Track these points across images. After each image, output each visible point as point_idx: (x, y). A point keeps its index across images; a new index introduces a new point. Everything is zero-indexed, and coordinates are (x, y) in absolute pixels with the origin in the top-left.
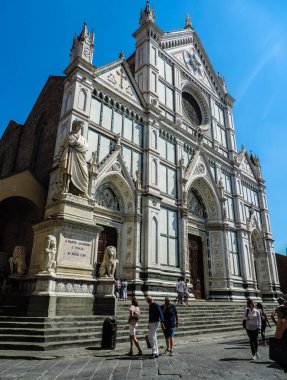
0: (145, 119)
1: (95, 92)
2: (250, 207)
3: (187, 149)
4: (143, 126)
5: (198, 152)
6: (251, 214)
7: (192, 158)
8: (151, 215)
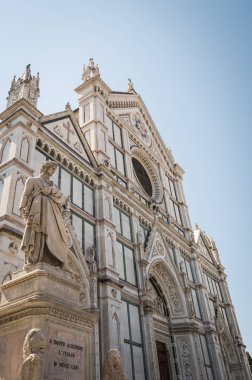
0: (96, 182)
1: (39, 143)
2: (214, 302)
3: (142, 223)
4: (93, 191)
5: (154, 229)
6: (216, 311)
7: (149, 235)
8: (111, 311)
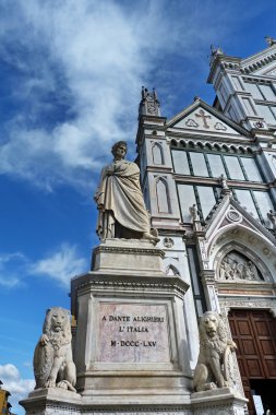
0: (254, 149)
1: (173, 145)
4: (255, 158)
